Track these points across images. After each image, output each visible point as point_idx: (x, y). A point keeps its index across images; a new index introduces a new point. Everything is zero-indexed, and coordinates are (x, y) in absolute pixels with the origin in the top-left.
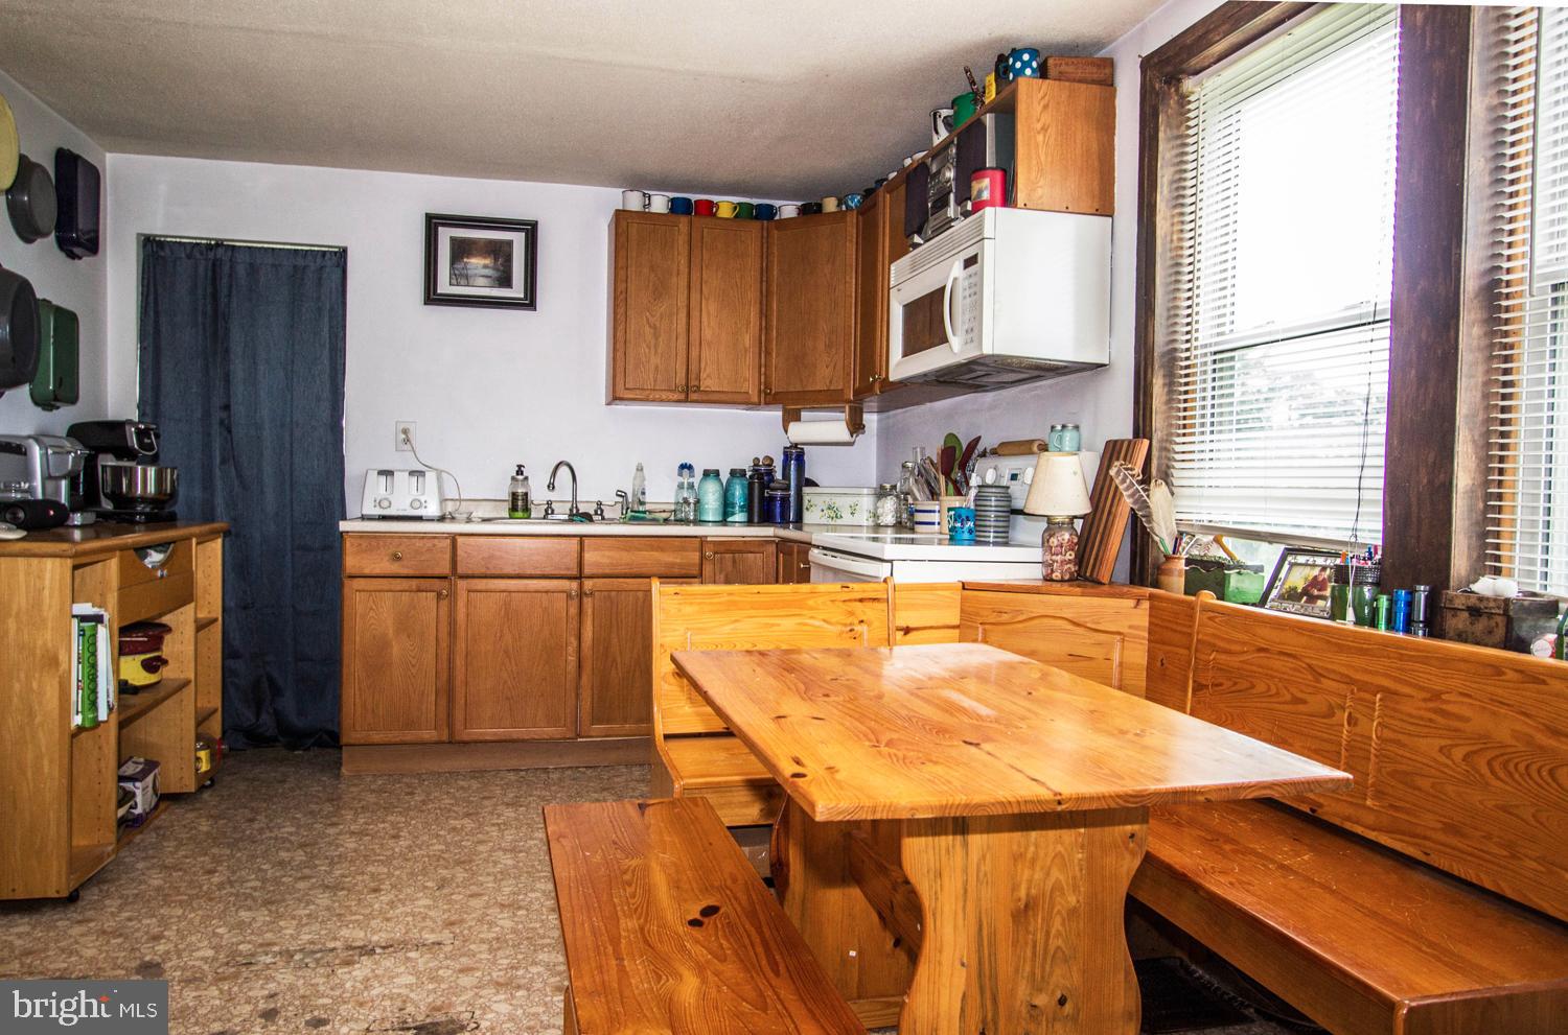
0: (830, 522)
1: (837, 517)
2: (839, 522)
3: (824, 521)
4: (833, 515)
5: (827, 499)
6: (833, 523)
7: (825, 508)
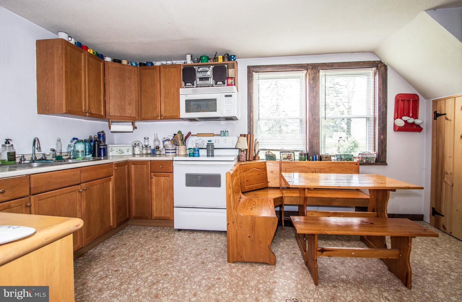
0: (120, 154)
1: (122, 153)
2: (123, 154)
3: (118, 154)
4: (121, 152)
5: (119, 148)
6: (121, 155)
7: (118, 150)
